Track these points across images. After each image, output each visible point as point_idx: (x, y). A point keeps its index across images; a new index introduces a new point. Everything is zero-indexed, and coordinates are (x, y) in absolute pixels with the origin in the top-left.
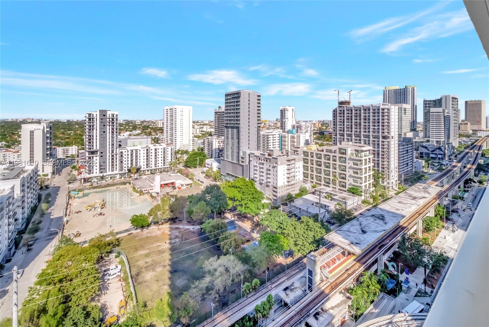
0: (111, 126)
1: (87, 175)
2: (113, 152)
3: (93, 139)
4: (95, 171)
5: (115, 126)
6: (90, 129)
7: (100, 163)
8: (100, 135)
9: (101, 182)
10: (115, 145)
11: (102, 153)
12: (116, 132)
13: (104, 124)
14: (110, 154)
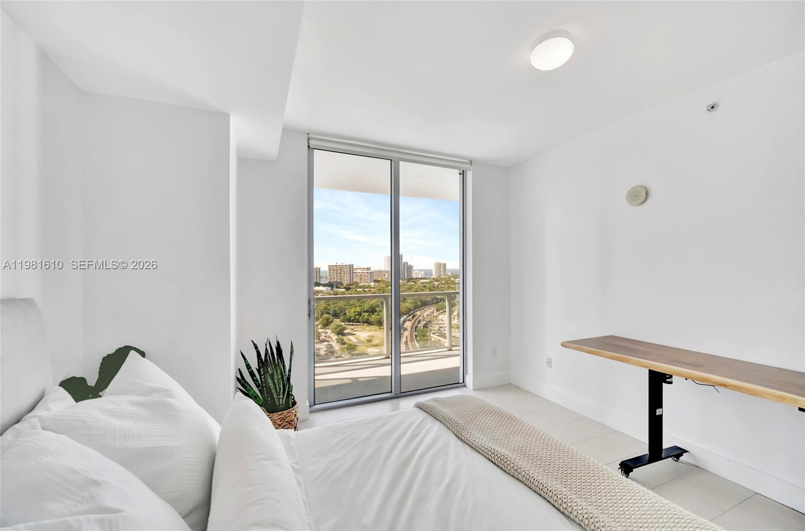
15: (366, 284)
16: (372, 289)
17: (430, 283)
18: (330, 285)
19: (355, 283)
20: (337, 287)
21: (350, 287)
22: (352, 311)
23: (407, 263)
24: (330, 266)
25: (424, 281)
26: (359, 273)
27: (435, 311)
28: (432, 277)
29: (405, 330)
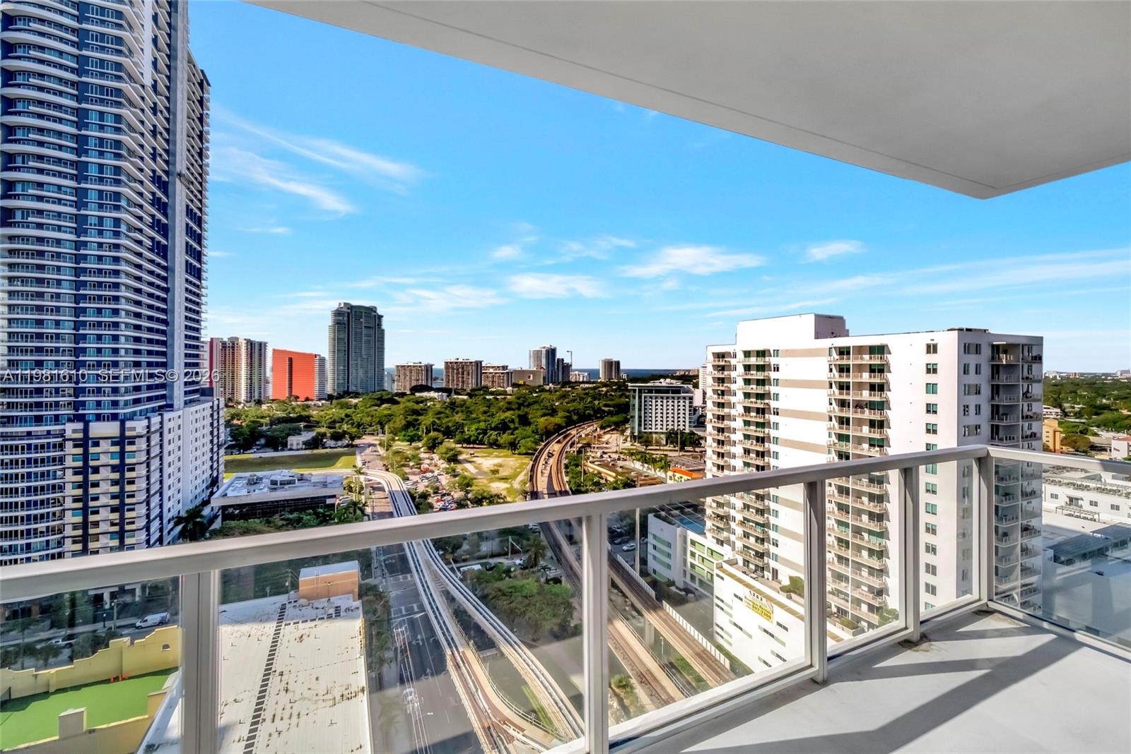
15: (499, 389)
16: (508, 397)
17: (594, 388)
19: (484, 387)
20: (457, 393)
21: (476, 393)
22: (473, 427)
23: (563, 360)
24: (447, 363)
25: (587, 385)
26: (490, 373)
27: (598, 429)
28: (599, 381)
29: (550, 455)
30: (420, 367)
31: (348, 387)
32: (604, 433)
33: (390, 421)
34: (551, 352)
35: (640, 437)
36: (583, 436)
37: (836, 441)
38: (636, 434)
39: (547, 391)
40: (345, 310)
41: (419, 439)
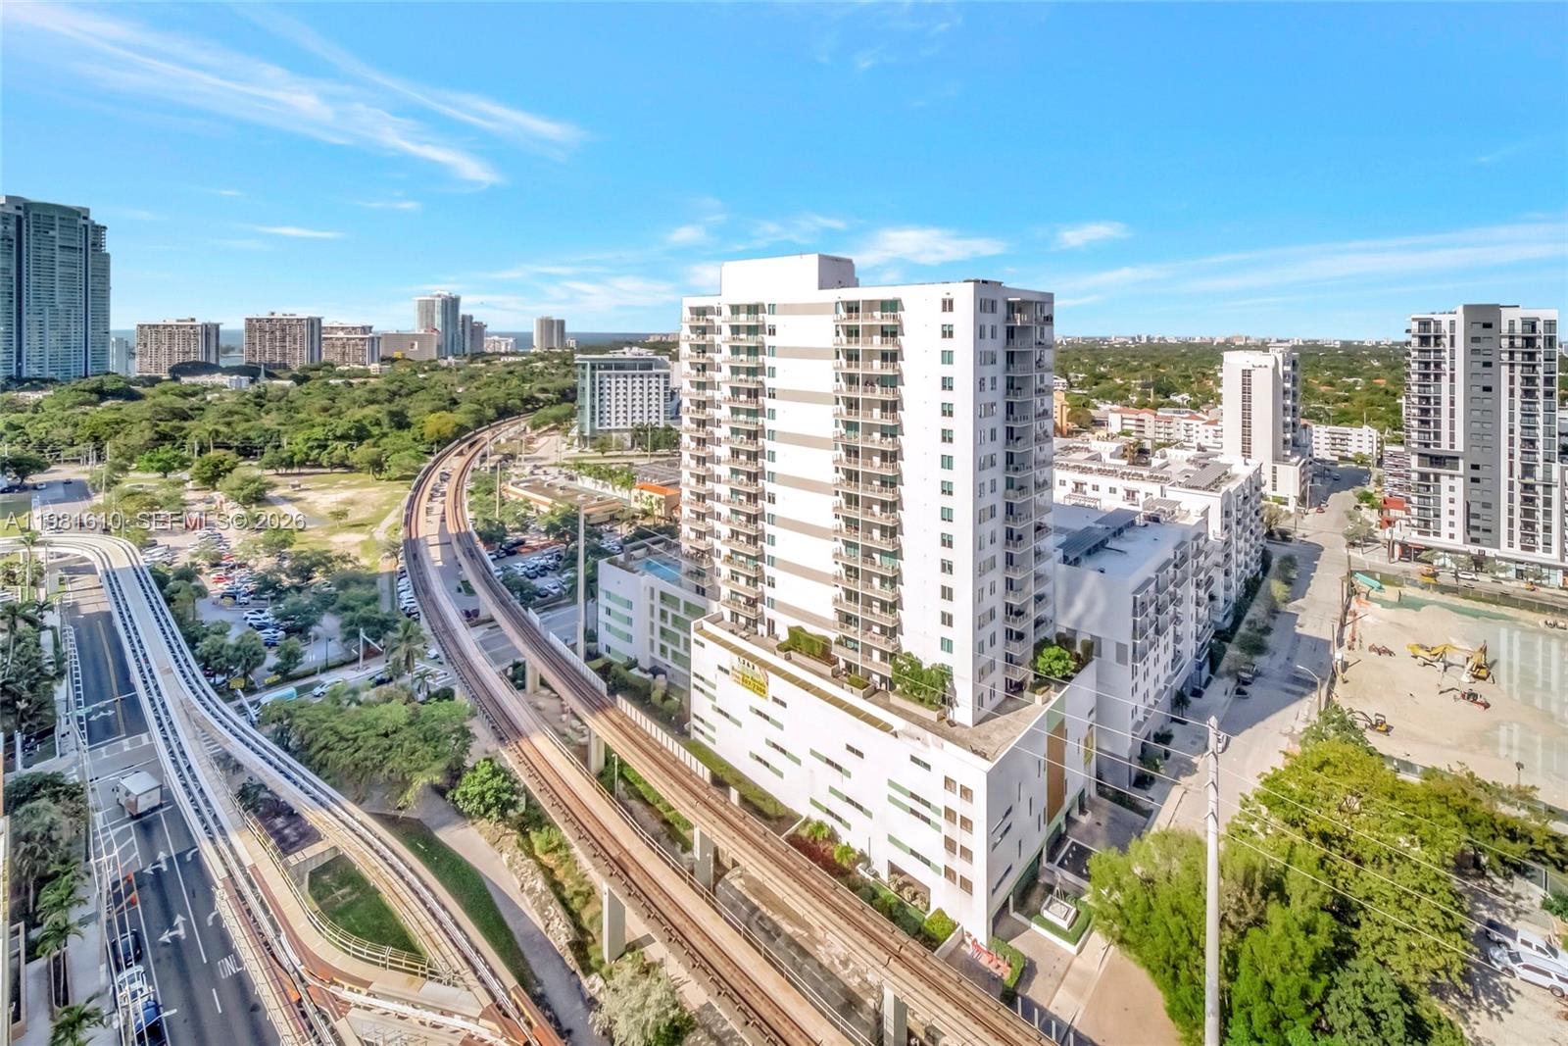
0: (1518, 369)
1: (1415, 534)
2: (1528, 470)
3: (1438, 412)
4: (1445, 530)
5: (1540, 370)
6: (1426, 376)
7: (1468, 505)
8: (1469, 399)
9: (1474, 576)
10: (1540, 445)
11: (1475, 467)
12: (1549, 394)
13: (1487, 359)
14: (1515, 479)
15: (356, 366)
16: (372, 380)
17: (525, 363)
18: (251, 371)
19: (326, 364)
20: (270, 376)
21: (311, 374)
22: (300, 437)
23: (471, 317)
24: (249, 320)
25: (511, 359)
26: (338, 339)
27: (529, 430)
28: (532, 351)
29: (445, 477)
30: (192, 327)
31: (19, 369)
32: (539, 435)
33: (117, 433)
34: (451, 305)
35: (593, 439)
36: (503, 441)
37: (844, 431)
38: (587, 434)
39: (443, 369)
40: (11, 210)
41: (184, 464)
